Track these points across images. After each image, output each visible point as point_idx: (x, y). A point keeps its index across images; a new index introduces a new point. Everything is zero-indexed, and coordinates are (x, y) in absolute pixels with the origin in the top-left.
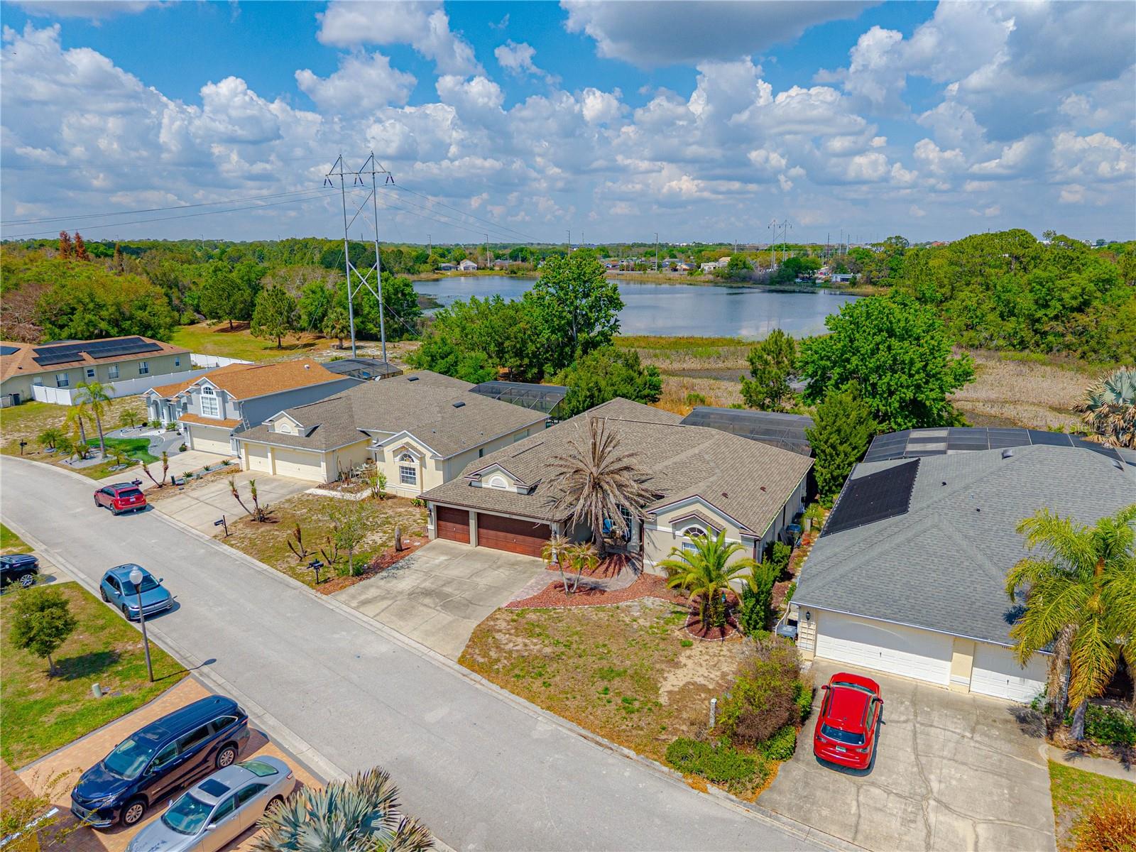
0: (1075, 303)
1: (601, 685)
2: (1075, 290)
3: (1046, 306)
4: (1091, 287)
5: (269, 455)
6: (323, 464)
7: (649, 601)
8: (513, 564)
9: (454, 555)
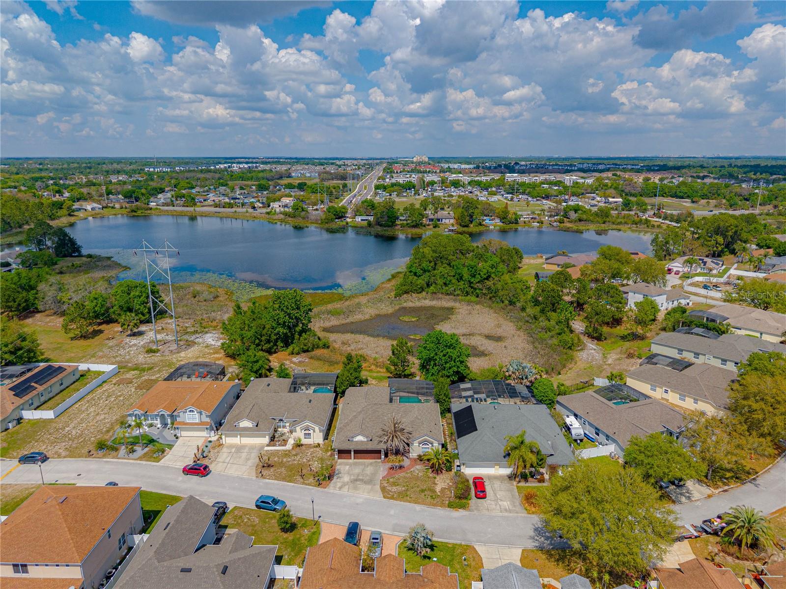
0: (485, 277)
1: (423, 494)
2: (485, 271)
3: (474, 276)
4: (490, 270)
5: (239, 436)
6: (267, 437)
7: (418, 467)
8: (371, 464)
9: (350, 465)
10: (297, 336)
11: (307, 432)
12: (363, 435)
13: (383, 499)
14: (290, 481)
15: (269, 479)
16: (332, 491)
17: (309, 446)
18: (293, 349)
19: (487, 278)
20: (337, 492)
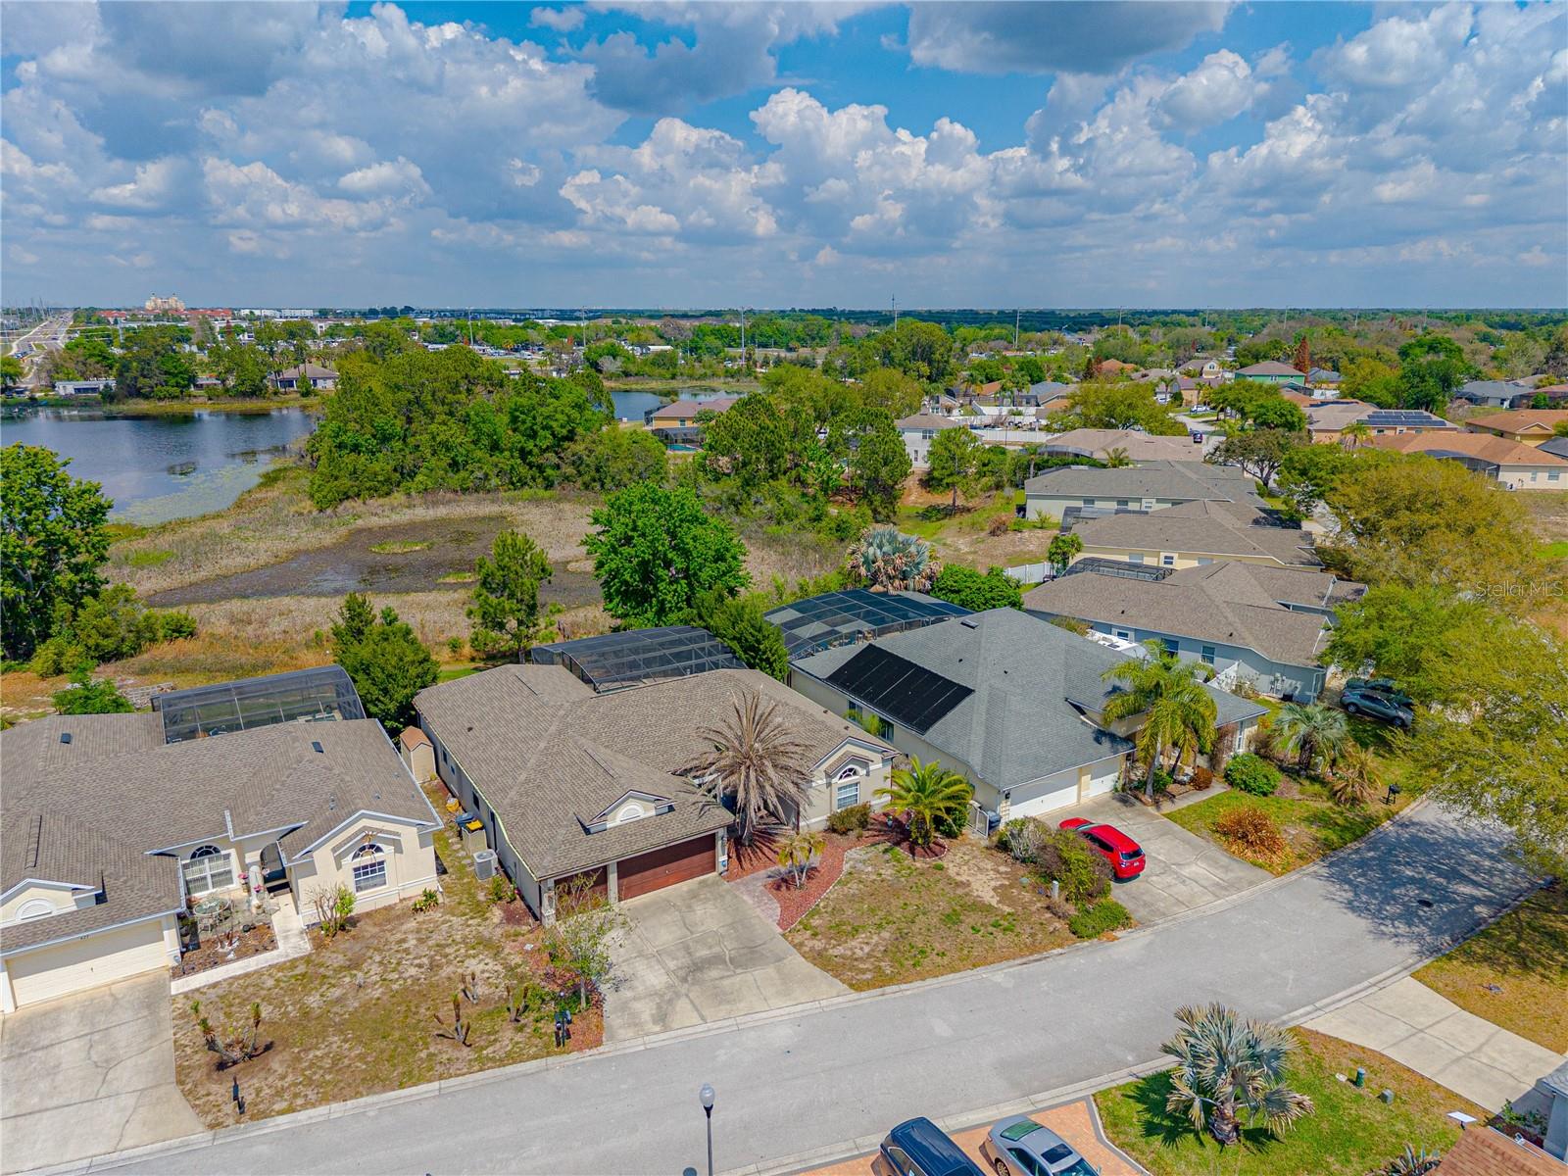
1: (964, 929)
6: (165, 937)
7: (855, 855)
10: (62, 608)
11: (367, 859)
12: (641, 796)
13: (855, 995)
14: (408, 1079)
15: (291, 1110)
16: (637, 1045)
17: (387, 916)
18: (60, 654)
19: (570, 437)
20: (658, 1039)
